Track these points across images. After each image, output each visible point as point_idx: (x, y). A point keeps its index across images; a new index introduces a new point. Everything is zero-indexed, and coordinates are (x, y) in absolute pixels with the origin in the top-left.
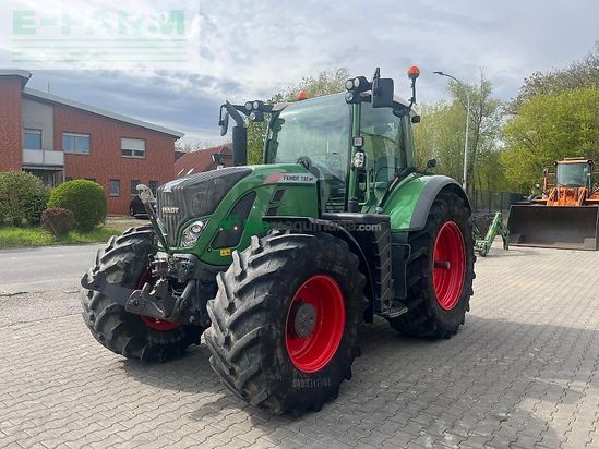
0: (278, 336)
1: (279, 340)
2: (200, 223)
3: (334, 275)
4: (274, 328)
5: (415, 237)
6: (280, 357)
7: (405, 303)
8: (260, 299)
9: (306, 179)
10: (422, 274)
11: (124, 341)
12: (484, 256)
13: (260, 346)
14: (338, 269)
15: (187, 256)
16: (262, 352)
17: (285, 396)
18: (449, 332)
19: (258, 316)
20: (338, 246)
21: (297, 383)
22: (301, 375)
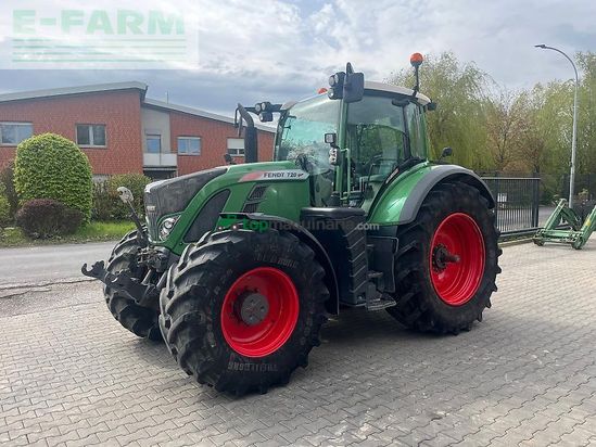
0: (208, 322)
1: (209, 327)
2: (171, 220)
3: (282, 268)
4: (202, 314)
5: (406, 230)
6: (211, 341)
7: (394, 296)
8: (188, 288)
9: (293, 175)
10: (411, 268)
11: (133, 321)
12: (579, 249)
13: (188, 330)
14: (285, 261)
15: (163, 249)
16: (191, 336)
17: (219, 377)
18: (455, 329)
19: (187, 304)
20: (286, 240)
21: (233, 366)
22: (239, 359)
